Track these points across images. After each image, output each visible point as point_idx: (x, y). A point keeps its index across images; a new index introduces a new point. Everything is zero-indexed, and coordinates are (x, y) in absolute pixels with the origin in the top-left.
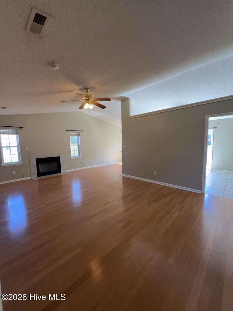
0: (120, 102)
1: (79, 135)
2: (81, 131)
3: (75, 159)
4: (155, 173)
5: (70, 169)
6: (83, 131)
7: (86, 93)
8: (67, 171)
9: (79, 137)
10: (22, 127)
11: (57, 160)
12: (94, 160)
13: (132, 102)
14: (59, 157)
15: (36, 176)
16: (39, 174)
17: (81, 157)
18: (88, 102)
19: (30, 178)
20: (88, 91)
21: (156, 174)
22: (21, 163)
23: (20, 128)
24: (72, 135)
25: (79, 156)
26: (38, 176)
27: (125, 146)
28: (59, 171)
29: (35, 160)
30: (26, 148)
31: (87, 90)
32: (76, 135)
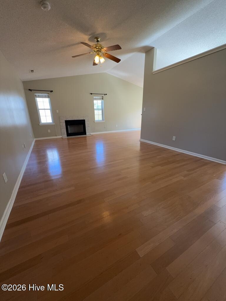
0: (144, 55)
1: (103, 99)
2: (105, 94)
3: (99, 123)
4: (174, 138)
5: (93, 132)
6: (106, 94)
7: (97, 43)
8: (91, 134)
9: (103, 101)
10: (52, 91)
11: (82, 123)
12: (117, 125)
13: (157, 51)
14: (84, 120)
15: (66, 135)
16: (68, 135)
17: (104, 121)
18: (98, 54)
19: (61, 137)
20: (99, 40)
21: (174, 140)
22: (54, 124)
23: (50, 92)
24: (96, 99)
25: (103, 120)
26: (67, 136)
27: (145, 108)
28: (84, 133)
29: (64, 121)
30: (57, 111)
31: (97, 38)
32: (100, 99)
